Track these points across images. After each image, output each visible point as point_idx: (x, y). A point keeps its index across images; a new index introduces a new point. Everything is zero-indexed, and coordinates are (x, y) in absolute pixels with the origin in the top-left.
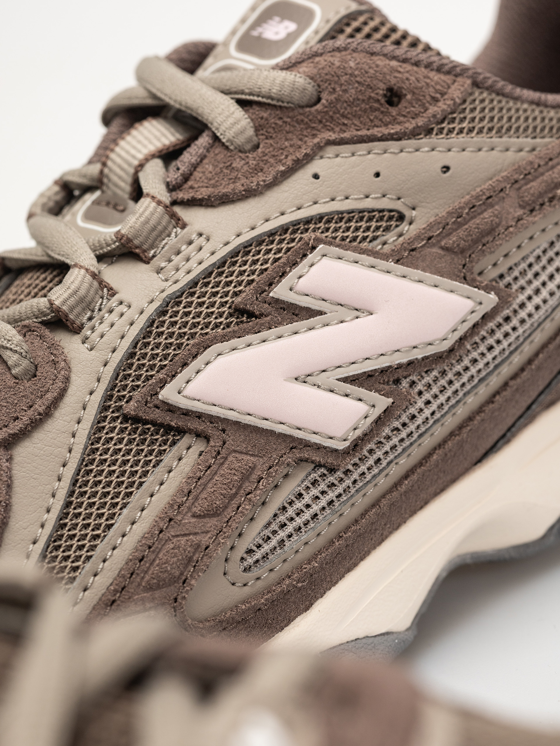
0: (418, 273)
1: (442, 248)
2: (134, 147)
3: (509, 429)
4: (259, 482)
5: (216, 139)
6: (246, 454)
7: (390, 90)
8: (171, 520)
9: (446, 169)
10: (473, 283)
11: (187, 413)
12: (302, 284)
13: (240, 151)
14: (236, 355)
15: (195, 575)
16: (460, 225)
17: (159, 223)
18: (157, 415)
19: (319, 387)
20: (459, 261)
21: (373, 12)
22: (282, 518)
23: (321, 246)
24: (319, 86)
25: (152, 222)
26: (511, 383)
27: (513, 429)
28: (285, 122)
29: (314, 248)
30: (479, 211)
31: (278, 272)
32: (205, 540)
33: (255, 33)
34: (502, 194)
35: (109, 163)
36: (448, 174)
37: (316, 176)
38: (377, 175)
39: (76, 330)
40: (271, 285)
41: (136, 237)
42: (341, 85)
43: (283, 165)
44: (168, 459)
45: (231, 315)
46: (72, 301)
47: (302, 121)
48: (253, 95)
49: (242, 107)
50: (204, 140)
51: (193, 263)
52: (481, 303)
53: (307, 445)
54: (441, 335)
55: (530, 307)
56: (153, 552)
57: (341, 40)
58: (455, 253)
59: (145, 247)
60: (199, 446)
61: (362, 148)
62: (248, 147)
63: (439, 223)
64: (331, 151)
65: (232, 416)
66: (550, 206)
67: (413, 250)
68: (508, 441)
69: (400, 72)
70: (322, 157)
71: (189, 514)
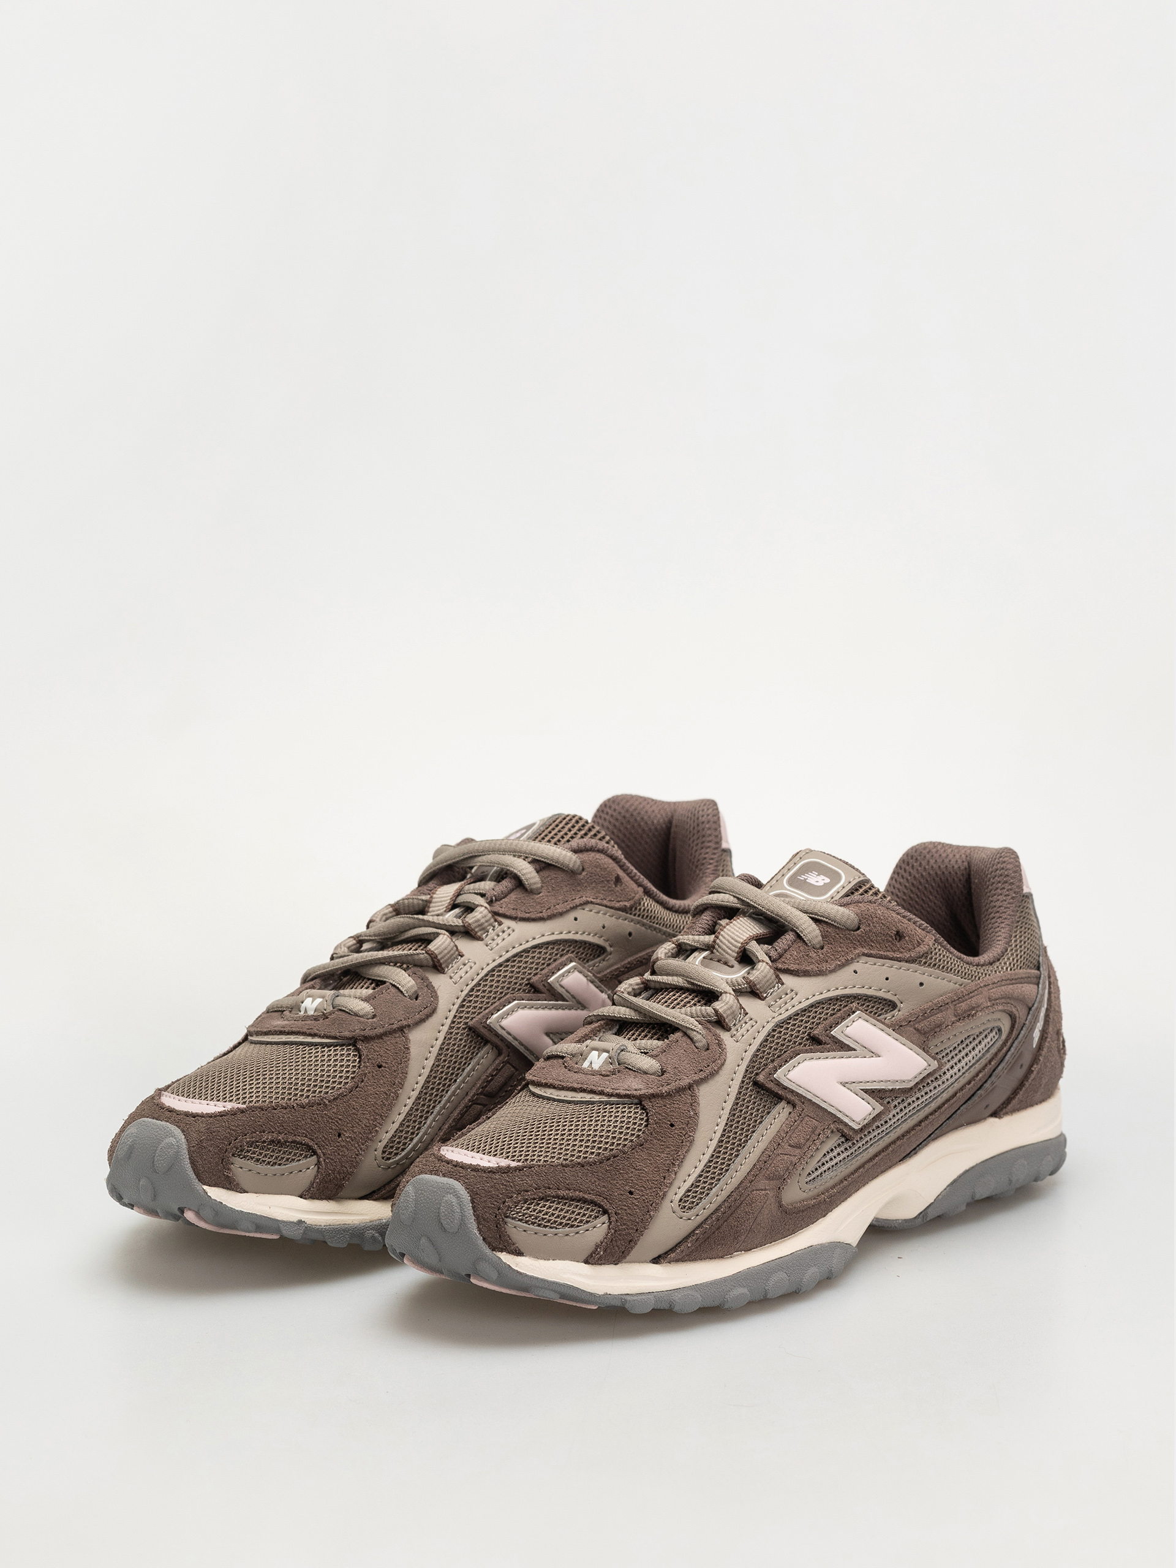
0: (904, 1040)
1: (915, 1029)
2: (737, 931)
3: (918, 1146)
4: (819, 1135)
5: (799, 936)
6: (813, 1119)
7: (898, 932)
8: (779, 1144)
9: (921, 984)
10: (927, 1052)
11: (785, 1088)
12: (848, 1031)
13: (813, 947)
14: (814, 1062)
15: (789, 1177)
16: (926, 1018)
17: (771, 978)
18: (771, 1086)
19: (851, 1090)
20: (923, 1038)
21: (868, 881)
22: (824, 1160)
23: (858, 1012)
24: (860, 921)
25: (768, 977)
26: (930, 1117)
27: (920, 1146)
28: (840, 937)
29: (854, 1012)
30: (935, 1012)
31: (836, 1021)
32: (794, 1159)
33: (802, 878)
34: (947, 1006)
35: (720, 937)
36: (922, 987)
37: (855, 972)
38: (887, 979)
39: (728, 1029)
40: (831, 1027)
41: (759, 983)
42: (874, 923)
43: (839, 961)
44: (774, 1112)
45: (807, 1040)
46: (729, 1012)
47: (849, 938)
48: (824, 917)
49: (815, 923)
50: (789, 937)
51: (788, 1006)
52: (930, 1065)
53: (842, 1122)
54: (909, 1078)
55: (948, 1075)
56: (771, 1159)
57: (856, 896)
58: (921, 1033)
59: (761, 990)
60: (788, 1109)
61: (881, 961)
62: (818, 946)
63: (916, 1014)
64: (864, 959)
65: (809, 1096)
66: (968, 1019)
67: (901, 1026)
68: (916, 1153)
69: (903, 923)
70: (858, 962)
71: (787, 1144)
